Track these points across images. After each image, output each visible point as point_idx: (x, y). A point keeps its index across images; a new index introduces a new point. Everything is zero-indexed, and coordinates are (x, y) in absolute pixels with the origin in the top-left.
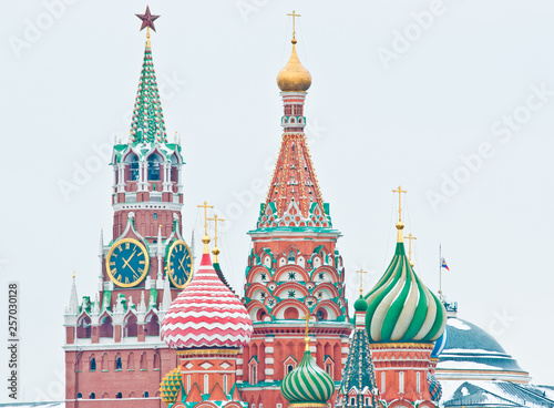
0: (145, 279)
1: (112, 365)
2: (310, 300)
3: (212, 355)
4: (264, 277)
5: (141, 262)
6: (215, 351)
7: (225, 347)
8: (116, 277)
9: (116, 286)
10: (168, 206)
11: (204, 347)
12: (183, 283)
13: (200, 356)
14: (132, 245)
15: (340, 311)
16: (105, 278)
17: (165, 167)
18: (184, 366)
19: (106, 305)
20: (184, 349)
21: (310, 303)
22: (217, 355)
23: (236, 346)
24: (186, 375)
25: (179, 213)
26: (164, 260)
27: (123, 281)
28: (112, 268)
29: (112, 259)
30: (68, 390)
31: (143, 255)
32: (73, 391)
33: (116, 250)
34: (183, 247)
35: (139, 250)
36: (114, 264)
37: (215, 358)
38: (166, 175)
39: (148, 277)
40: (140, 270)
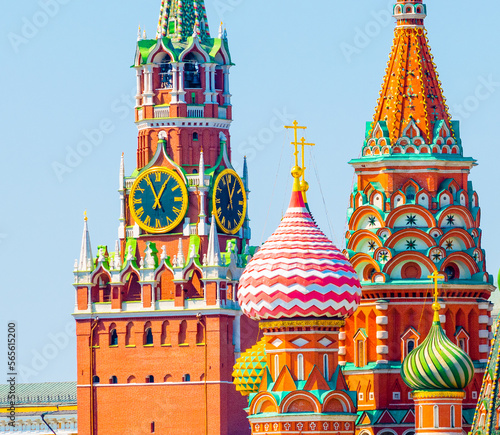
0: (183, 222)
1: (140, 337)
2: (436, 252)
3: (308, 329)
4: (372, 222)
5: (177, 199)
6: (312, 323)
7: (325, 318)
8: (143, 219)
9: (143, 232)
10: (212, 122)
11: (297, 318)
12: (233, 227)
13: (292, 329)
14: (164, 176)
15: (476, 265)
16: (128, 222)
17: (207, 71)
18: (270, 342)
19: (130, 256)
20: (270, 319)
21: (437, 256)
22: (314, 328)
23: (339, 315)
24: (272, 355)
25: (226, 132)
26: (208, 196)
27: (152, 224)
28: (137, 207)
29: (137, 194)
30: (81, 373)
31: (179, 189)
32: (87, 373)
33: (142, 183)
34: (233, 178)
35: (173, 182)
36: (139, 201)
37: (312, 332)
38: (209, 80)
39: (187, 220)
40: (175, 210)
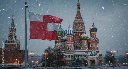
16: (9, 37)
25: (16, 33)
26: (14, 36)
